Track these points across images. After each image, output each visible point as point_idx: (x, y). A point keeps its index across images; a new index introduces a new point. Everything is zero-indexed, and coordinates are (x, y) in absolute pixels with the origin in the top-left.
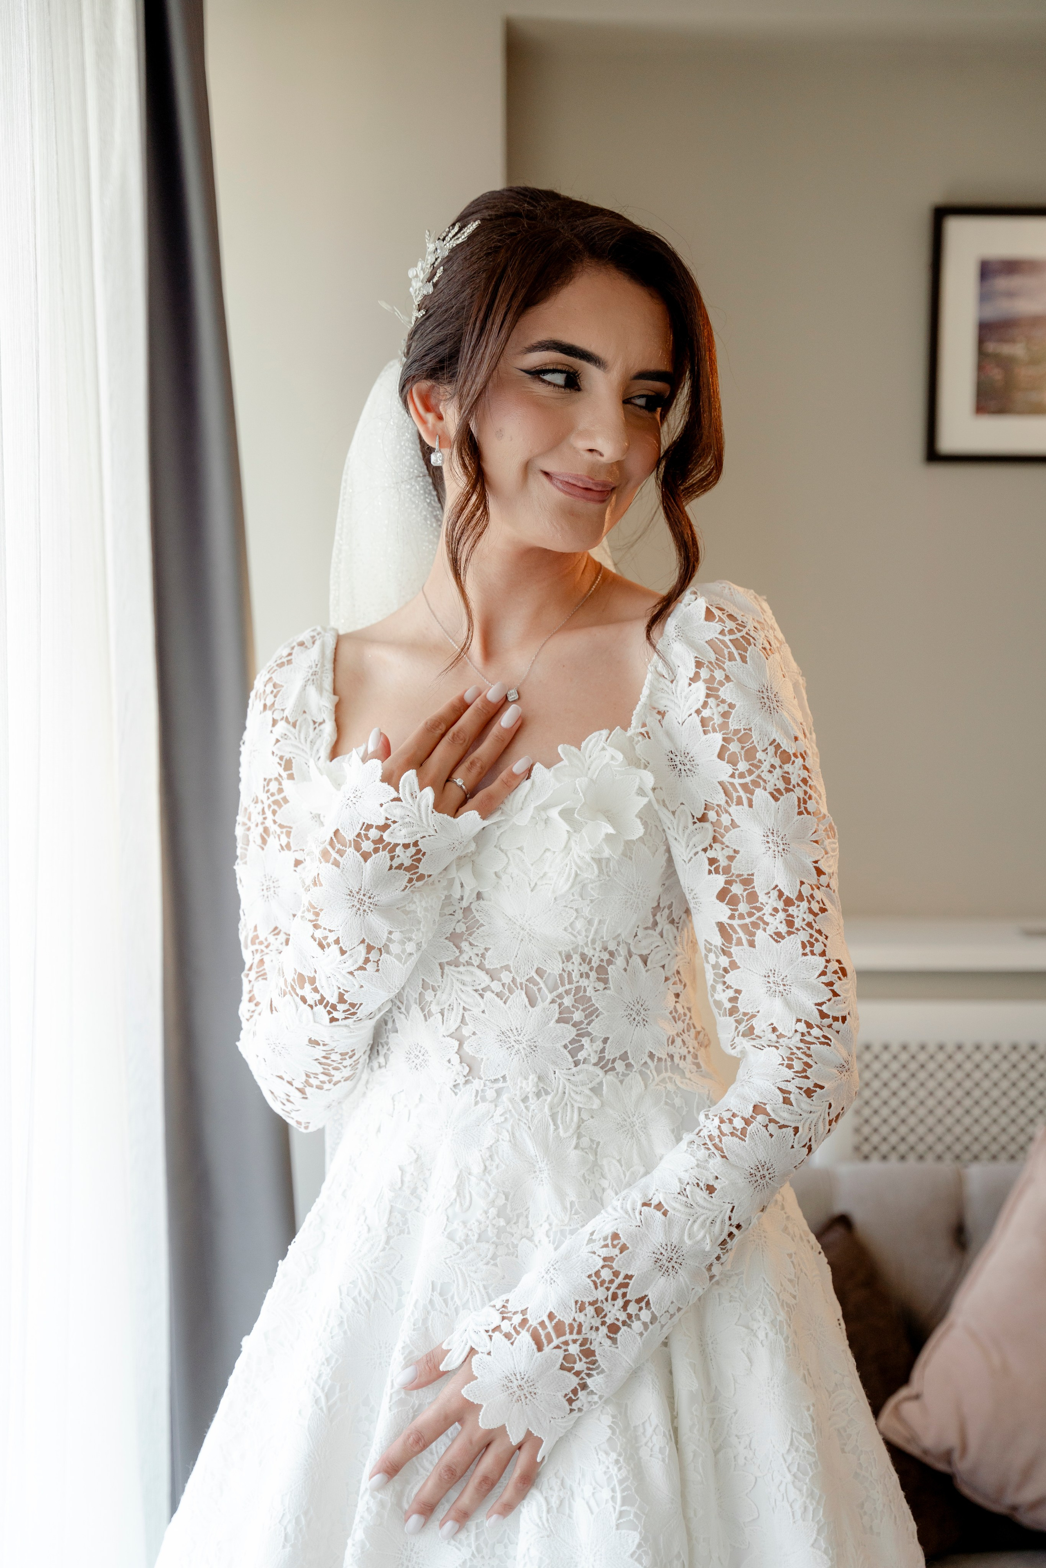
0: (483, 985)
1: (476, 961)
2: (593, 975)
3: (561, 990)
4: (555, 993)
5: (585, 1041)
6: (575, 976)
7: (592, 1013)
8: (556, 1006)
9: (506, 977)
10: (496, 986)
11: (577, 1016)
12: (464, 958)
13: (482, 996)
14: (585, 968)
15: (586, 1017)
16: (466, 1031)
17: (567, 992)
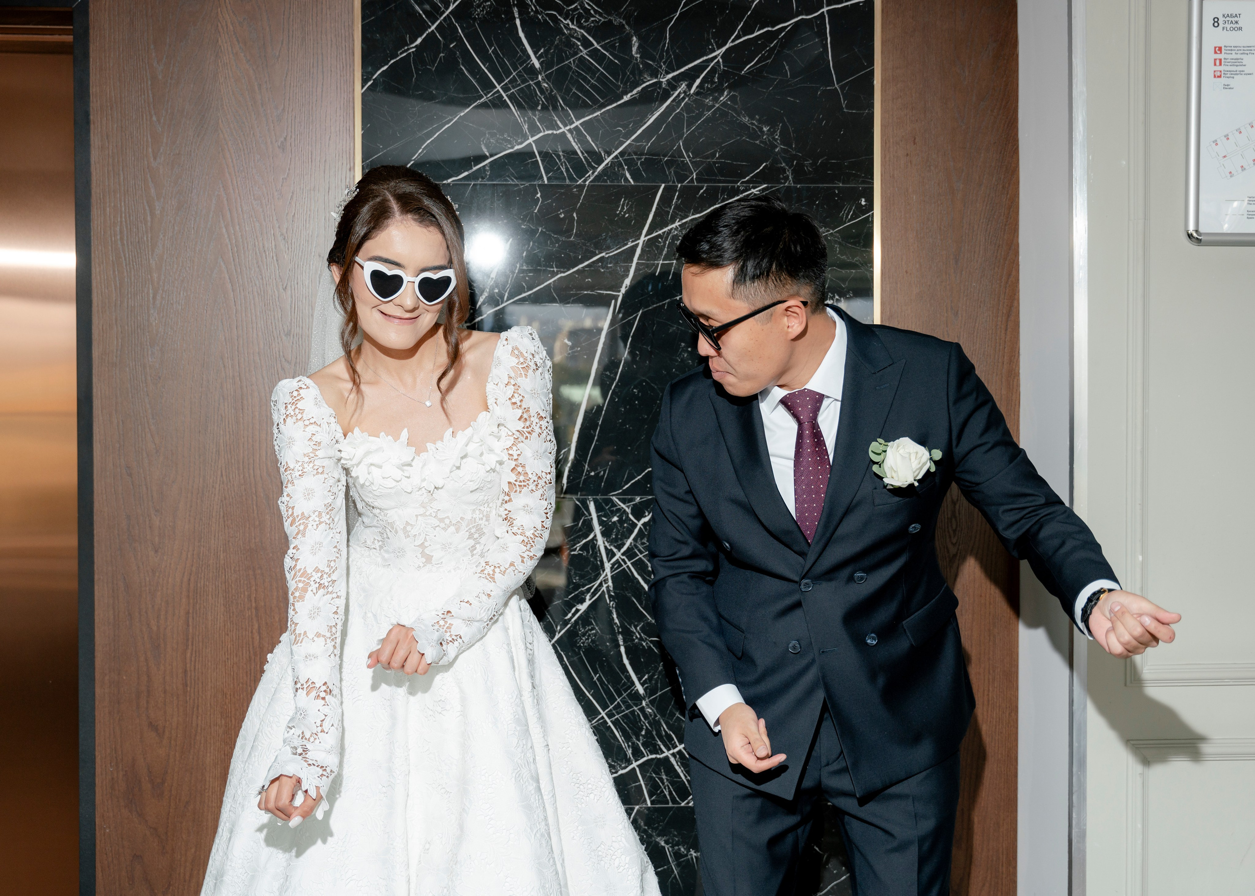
0: (436, 525)
1: (434, 515)
2: (484, 519)
3: (471, 526)
4: (468, 528)
5: (478, 546)
6: (477, 520)
7: (482, 534)
8: (468, 533)
9: (447, 521)
10: (442, 525)
11: (476, 536)
12: (428, 513)
13: (435, 529)
14: (481, 516)
15: (479, 536)
16: (426, 544)
17: (473, 527)
